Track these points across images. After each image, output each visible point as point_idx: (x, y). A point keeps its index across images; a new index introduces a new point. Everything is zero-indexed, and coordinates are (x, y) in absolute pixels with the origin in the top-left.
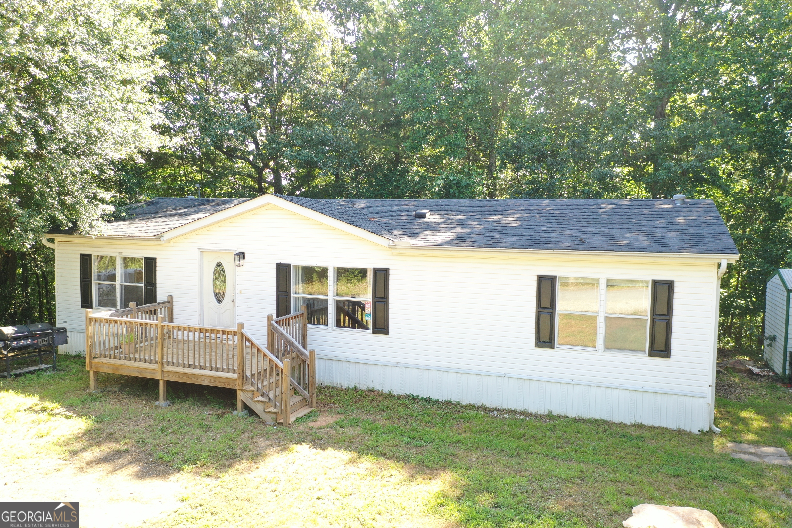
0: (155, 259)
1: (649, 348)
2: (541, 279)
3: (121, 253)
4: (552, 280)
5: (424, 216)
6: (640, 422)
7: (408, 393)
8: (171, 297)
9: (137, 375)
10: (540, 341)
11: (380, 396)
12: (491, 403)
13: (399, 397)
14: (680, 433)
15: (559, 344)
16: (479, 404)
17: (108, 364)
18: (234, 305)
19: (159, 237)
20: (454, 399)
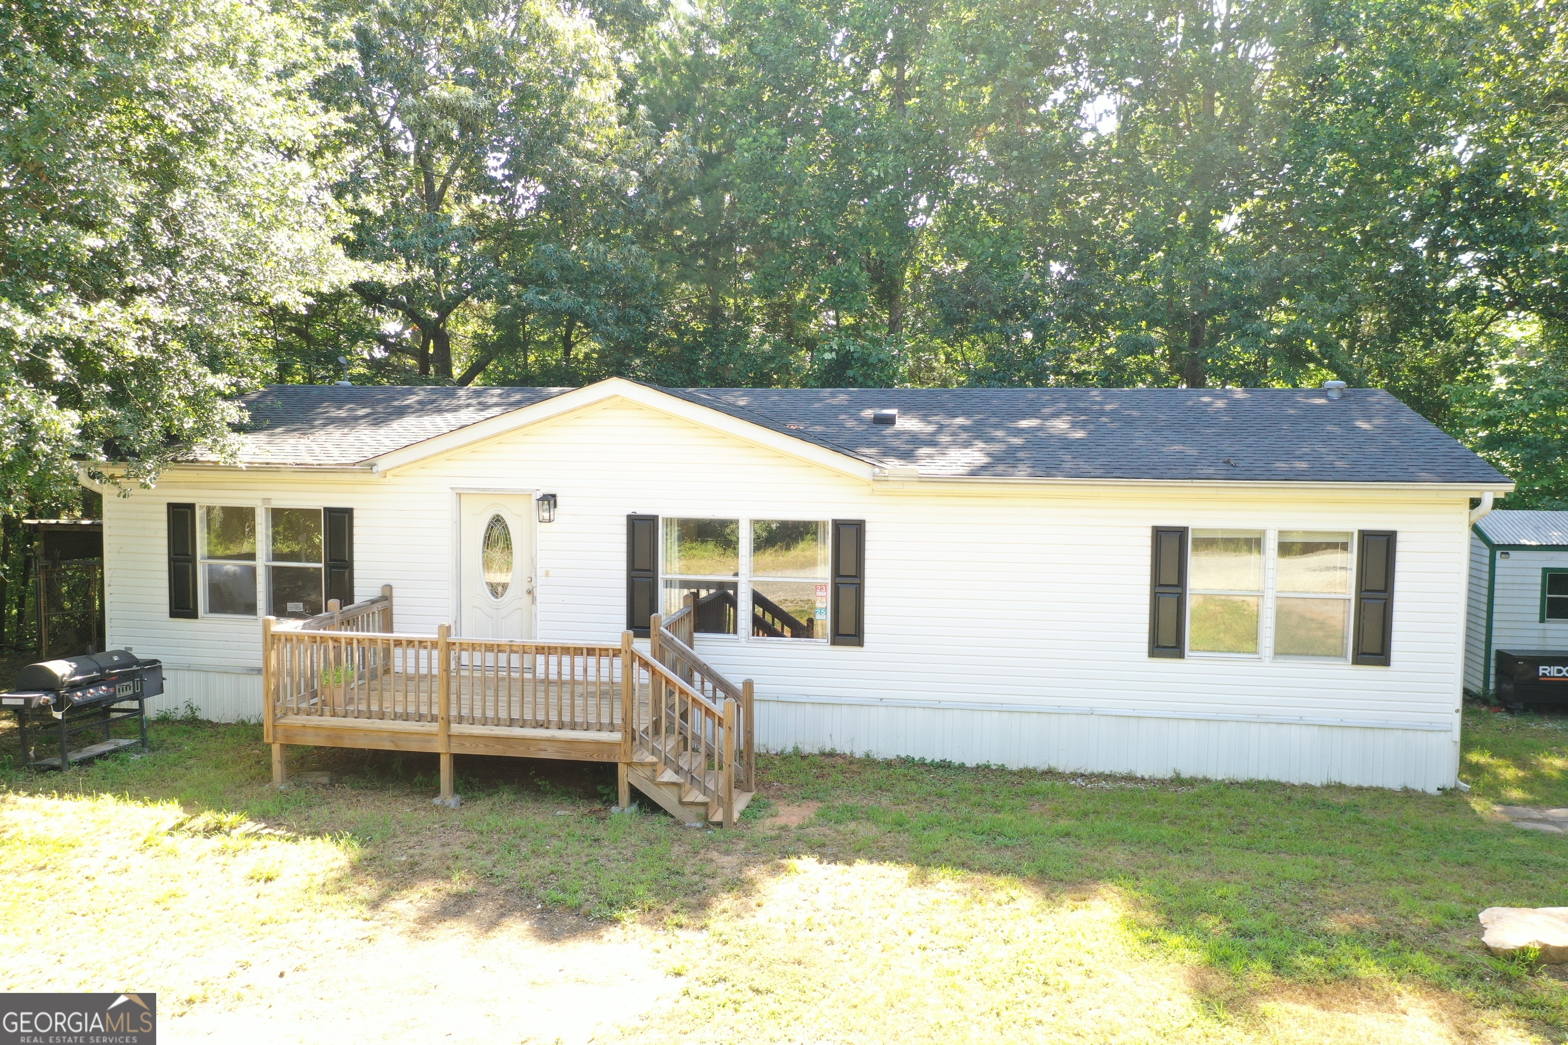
0: (349, 512)
1: (1354, 650)
2: (1160, 535)
3: (266, 500)
4: (1181, 533)
5: (890, 420)
6: (1338, 780)
7: (903, 755)
8: (389, 587)
9: (388, 746)
10: (1158, 647)
11: (851, 763)
12: (1065, 765)
13: (889, 764)
14: (1408, 794)
15: (1191, 650)
16: (1044, 767)
17: (318, 728)
18: (534, 600)
19: (368, 465)
20: (995, 761)
